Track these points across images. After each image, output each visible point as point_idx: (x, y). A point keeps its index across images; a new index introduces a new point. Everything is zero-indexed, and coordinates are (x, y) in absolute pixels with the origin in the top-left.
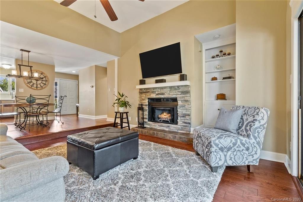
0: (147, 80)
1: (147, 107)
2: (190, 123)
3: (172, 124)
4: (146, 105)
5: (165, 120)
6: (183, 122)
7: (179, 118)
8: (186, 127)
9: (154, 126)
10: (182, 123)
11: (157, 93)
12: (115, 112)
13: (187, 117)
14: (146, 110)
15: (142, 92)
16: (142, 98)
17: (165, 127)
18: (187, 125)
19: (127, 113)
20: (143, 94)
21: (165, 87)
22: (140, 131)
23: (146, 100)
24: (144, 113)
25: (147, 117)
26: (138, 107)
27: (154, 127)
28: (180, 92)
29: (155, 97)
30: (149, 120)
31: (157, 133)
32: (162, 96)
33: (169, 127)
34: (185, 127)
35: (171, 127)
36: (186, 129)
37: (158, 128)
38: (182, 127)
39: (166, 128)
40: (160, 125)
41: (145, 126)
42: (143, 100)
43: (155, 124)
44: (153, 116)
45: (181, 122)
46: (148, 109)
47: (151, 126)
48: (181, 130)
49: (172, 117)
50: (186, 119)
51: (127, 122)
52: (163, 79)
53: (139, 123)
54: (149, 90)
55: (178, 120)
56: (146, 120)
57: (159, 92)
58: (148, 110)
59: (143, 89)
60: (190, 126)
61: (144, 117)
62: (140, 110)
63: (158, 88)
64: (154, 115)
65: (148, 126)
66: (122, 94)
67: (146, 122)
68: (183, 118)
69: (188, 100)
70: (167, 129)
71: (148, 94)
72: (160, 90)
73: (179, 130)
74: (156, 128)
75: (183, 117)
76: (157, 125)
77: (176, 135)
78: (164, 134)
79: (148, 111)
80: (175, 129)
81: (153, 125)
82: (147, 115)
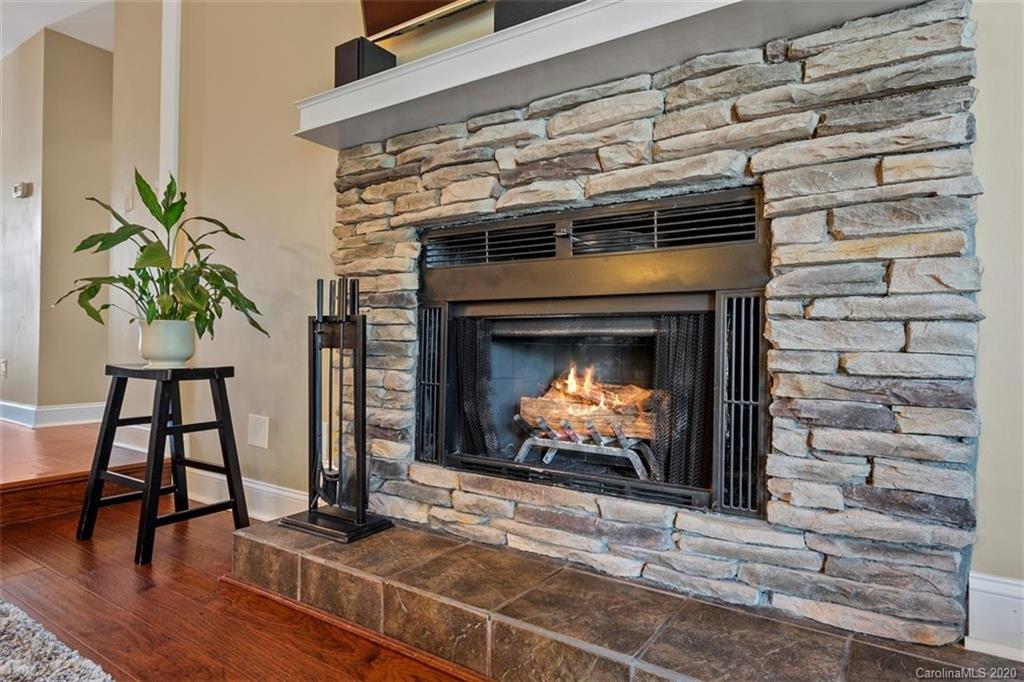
1: (411, 315)
2: (963, 515)
3: (686, 502)
4: (397, 301)
5: (591, 448)
6: (846, 489)
7: (786, 435)
8: (905, 564)
9: (470, 510)
10: (836, 498)
11: (507, 159)
12: (110, 370)
13: (923, 426)
14: (396, 349)
15: (357, 171)
16: (361, 229)
17: (600, 533)
18: (926, 531)
19: (218, 377)
20: (367, 194)
22: (315, 574)
23: (400, 248)
24: (371, 374)
25: (405, 416)
27: (472, 527)
28: (804, 106)
29: (487, 207)
30: (429, 448)
31: (502, 631)
33: (645, 534)
34: (878, 562)
35: (668, 540)
36: (906, 593)
37: (514, 542)
38: (840, 549)
39: (609, 550)
40: (538, 504)
42: (373, 248)
43: (487, 497)
44: (467, 407)
45: (816, 488)
46: (411, 333)
47: (436, 512)
48: (820, 593)
49: (681, 424)
50: (896, 453)
53: (319, 484)
54: (425, 148)
55: (774, 464)
56: (399, 451)
57: (535, 151)
58: (413, 350)
59: (374, 142)
60: (967, 551)
61: (374, 413)
62: (332, 344)
64: (480, 397)
65: (417, 514)
66: (170, 191)
67: (390, 470)
68: (854, 434)
69: (948, 189)
70: (623, 566)
71: (415, 187)
72: (538, 127)
73: (793, 588)
74: (491, 534)
75: (854, 420)
76: (509, 507)
79: (412, 363)
80: (733, 566)
81: (460, 498)
82: (410, 399)
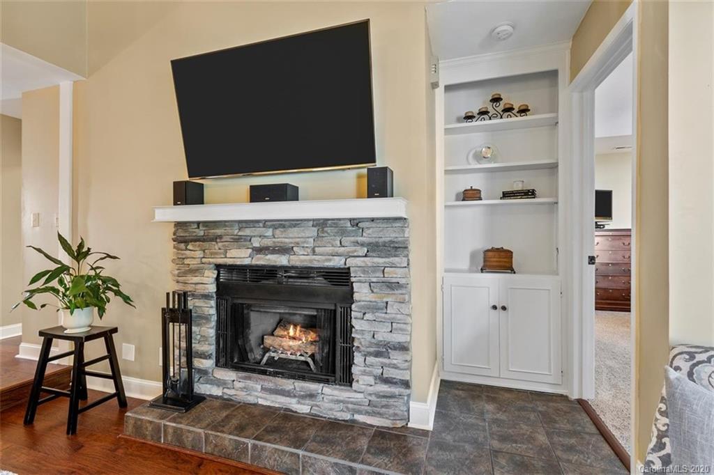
0: (212, 185)
1: (213, 303)
2: (406, 384)
3: (327, 382)
4: (206, 297)
5: (293, 357)
6: (376, 378)
7: (358, 358)
8: (391, 401)
9: (242, 389)
10: (371, 380)
11: (256, 243)
12: (42, 334)
13: (397, 358)
14: (207, 318)
15: (184, 235)
16: (187, 261)
17: (295, 396)
18: (396, 390)
19: (108, 335)
20: (190, 247)
21: (295, 223)
22: (170, 431)
23: (207, 273)
24: (194, 329)
25: (211, 348)
26: (163, 309)
27: (242, 396)
29: (247, 262)
30: (222, 360)
31: (255, 447)
32: (282, 260)
33: (312, 396)
34: (384, 401)
35: (320, 397)
36: (391, 411)
37: (261, 402)
38: (373, 398)
39: (299, 403)
40: (271, 385)
41: (201, 388)
42: (194, 271)
43: (250, 383)
44: (240, 342)
45: (366, 378)
46: (213, 311)
47: (225, 390)
48: (367, 413)
49: (326, 351)
50: (389, 365)
51: (110, 373)
52: (286, 185)
53: (168, 385)
54: (219, 232)
55: (355, 370)
56: (208, 364)
57: (268, 242)
58: (214, 318)
59: (193, 222)
60: (409, 396)
61: (196, 346)
62: (173, 321)
63: (265, 223)
64: (246, 339)
65: (216, 391)
66: (81, 246)
67: (203, 372)
68: (377, 359)
69: (402, 281)
70: (303, 408)
71: (216, 246)
72: (269, 232)
73: (359, 412)
74: (251, 400)
75: (378, 354)
76: (259, 387)
77: (353, 464)
78: (292, 454)
79: (213, 324)
80: (342, 406)
81: (237, 385)
82: (213, 340)
